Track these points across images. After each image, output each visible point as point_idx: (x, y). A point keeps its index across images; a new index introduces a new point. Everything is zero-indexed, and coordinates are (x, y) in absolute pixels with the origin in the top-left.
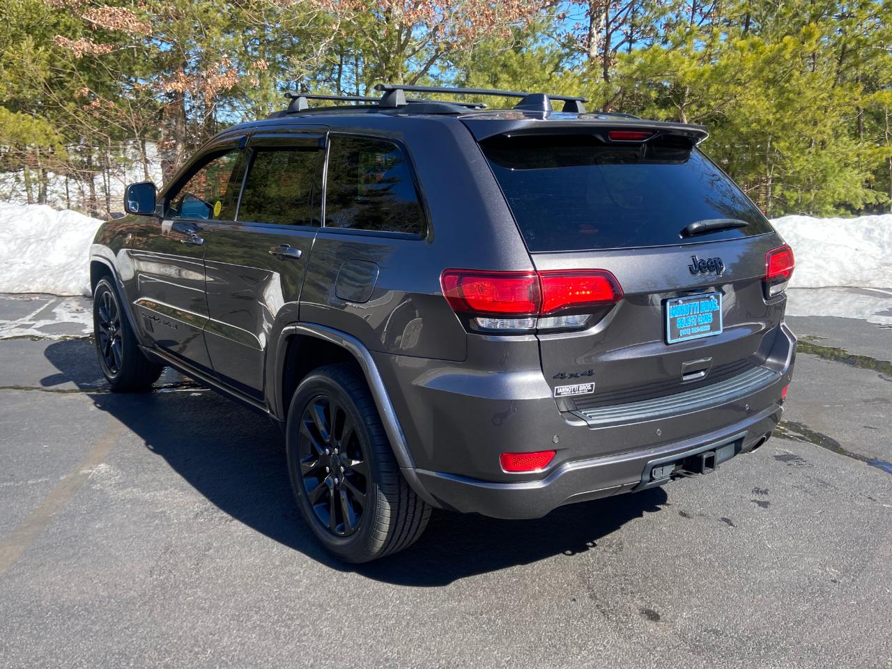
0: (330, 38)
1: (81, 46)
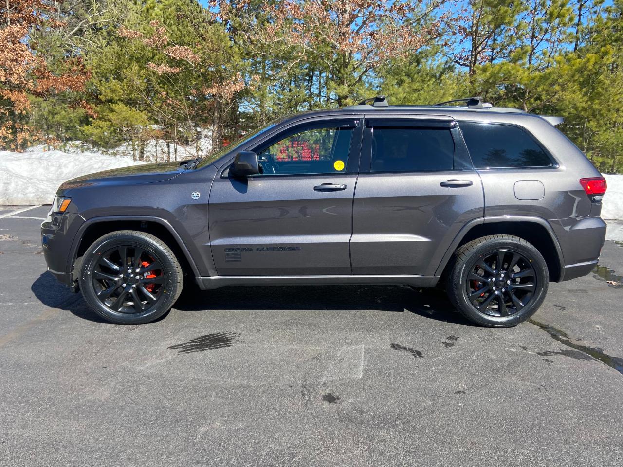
0: (297, 60)
1: (163, 68)
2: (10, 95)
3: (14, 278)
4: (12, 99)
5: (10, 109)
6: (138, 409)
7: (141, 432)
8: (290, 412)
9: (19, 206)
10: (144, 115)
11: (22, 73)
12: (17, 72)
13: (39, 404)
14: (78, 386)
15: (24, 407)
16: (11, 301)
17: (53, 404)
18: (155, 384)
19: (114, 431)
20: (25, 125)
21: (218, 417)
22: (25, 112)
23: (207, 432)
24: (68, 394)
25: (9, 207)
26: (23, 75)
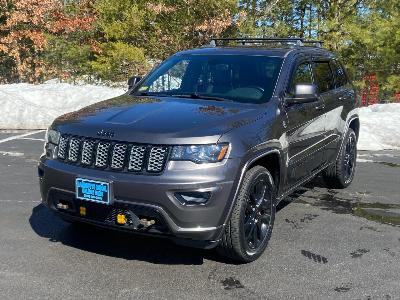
1: (160, 8)
2: (30, 34)
3: (15, 183)
4: (31, 38)
5: (31, 46)
6: (83, 274)
7: (81, 288)
8: (194, 287)
9: (30, 130)
10: (141, 51)
11: (41, 15)
12: (38, 14)
13: (15, 265)
14: (45, 257)
15: (5, 266)
16: (9, 199)
17: (25, 266)
18: (99, 260)
19: (62, 285)
20: (42, 61)
21: (138, 285)
22: (42, 49)
23: (127, 293)
24: (37, 261)
25: (23, 130)
26: (42, 17)
